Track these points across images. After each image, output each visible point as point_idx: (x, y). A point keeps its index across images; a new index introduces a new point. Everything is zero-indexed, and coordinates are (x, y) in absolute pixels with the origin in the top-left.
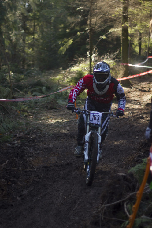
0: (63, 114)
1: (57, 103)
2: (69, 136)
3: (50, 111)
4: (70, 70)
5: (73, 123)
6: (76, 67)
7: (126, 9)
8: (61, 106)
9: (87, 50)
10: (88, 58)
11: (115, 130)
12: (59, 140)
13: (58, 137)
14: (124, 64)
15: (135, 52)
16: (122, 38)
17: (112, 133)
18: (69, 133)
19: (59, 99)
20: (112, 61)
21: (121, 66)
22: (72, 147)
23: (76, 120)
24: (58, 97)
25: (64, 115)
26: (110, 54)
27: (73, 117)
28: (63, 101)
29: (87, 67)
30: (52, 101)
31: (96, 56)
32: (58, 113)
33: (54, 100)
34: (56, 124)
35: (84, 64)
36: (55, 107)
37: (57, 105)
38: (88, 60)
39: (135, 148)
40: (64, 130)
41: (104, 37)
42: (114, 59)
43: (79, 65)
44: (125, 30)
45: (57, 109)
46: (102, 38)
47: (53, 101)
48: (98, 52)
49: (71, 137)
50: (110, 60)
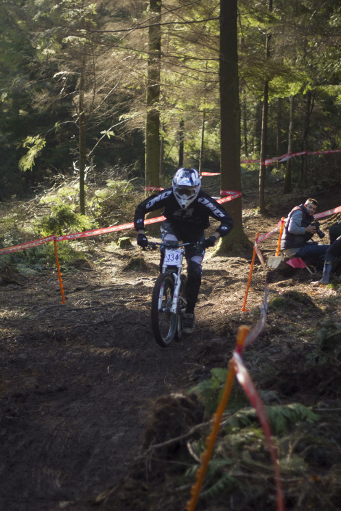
0: (32, 295)
1: (17, 272)
2: (53, 338)
3: (3, 288)
4: (36, 202)
5: (58, 312)
6: (49, 193)
7: (154, 75)
8: (25, 278)
9: (72, 158)
10: (75, 175)
11: (144, 325)
12: (34, 346)
13: (32, 339)
14: (152, 188)
15: (170, 159)
16: (147, 134)
17: (139, 330)
18: (53, 331)
19: (19, 262)
20: (124, 182)
21: (146, 193)
22: (65, 358)
23: (62, 306)
24: (16, 259)
25: (34, 297)
26: (121, 166)
27: (55, 299)
28: (28, 267)
29: (74, 194)
30: (7, 268)
31: (92, 172)
32: (21, 293)
33: (10, 265)
34: (22, 315)
35: (66, 188)
36: (13, 280)
37: (16, 274)
38: (75, 179)
39: (187, 357)
40: (42, 325)
41: (109, 133)
42: (129, 177)
43: (56, 190)
44: (154, 119)
45: (18, 284)
46: (106, 136)
47: (9, 267)
48: (94, 161)
49: (59, 340)
50: (120, 180)
